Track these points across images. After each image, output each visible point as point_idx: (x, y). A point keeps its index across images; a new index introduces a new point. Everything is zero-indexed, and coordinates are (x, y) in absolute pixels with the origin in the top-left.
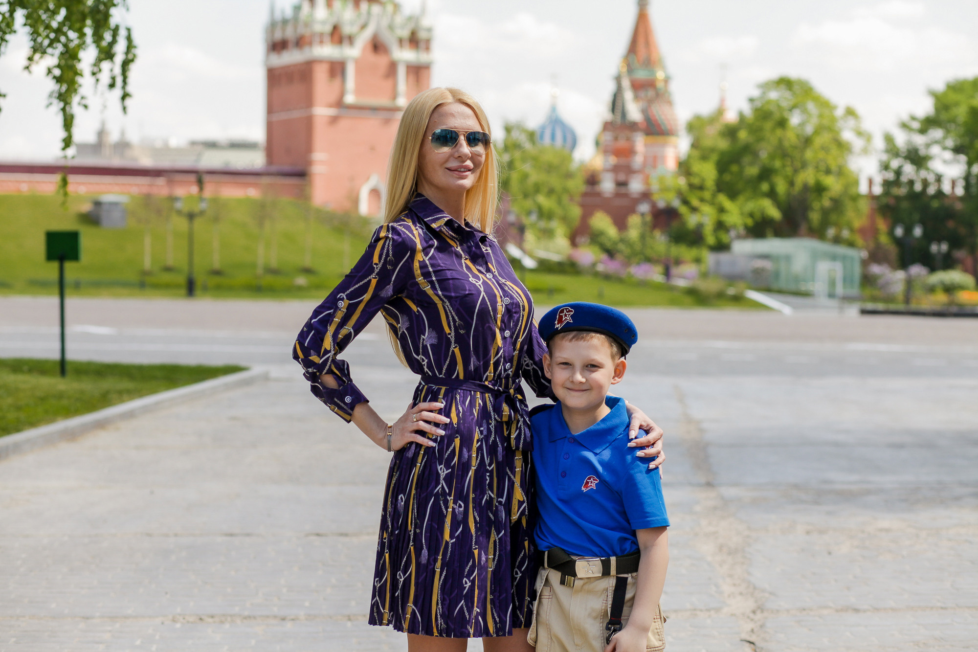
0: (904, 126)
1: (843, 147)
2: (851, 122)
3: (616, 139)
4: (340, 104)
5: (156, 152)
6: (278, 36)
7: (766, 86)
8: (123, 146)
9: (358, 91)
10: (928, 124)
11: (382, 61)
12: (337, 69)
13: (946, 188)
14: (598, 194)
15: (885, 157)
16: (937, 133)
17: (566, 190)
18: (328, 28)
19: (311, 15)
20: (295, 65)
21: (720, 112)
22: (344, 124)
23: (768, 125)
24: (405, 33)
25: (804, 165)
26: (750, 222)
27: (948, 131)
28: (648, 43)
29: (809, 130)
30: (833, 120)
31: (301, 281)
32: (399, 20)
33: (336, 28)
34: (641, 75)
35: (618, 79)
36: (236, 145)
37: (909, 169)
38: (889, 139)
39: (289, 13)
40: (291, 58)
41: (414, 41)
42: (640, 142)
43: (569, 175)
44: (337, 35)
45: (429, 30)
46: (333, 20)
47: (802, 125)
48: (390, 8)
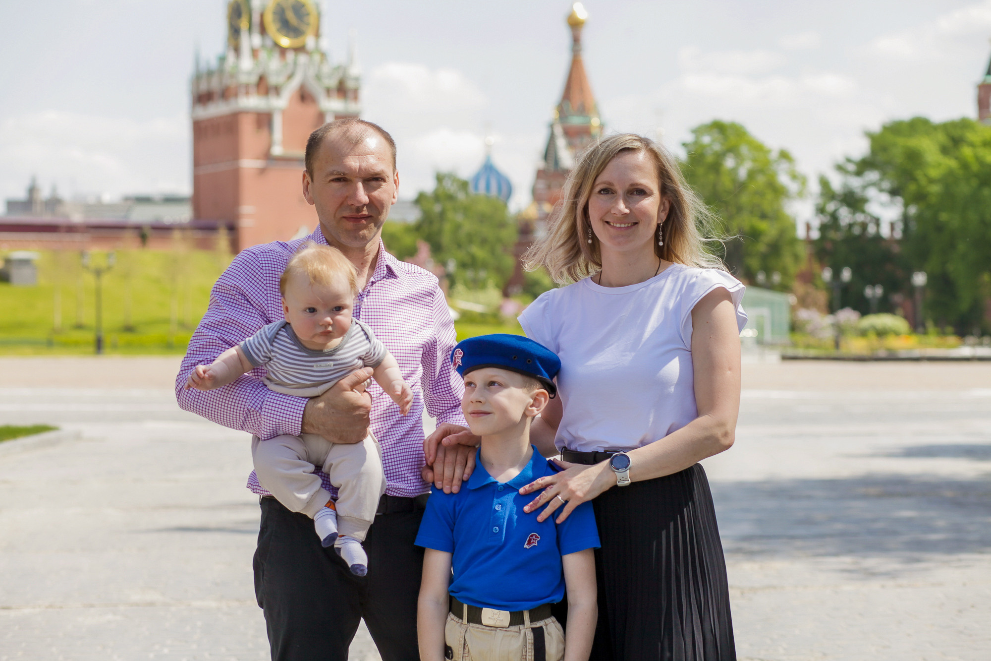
0: (840, 168)
1: (778, 191)
2: (786, 165)
3: (549, 187)
4: (268, 156)
5: (88, 208)
6: (204, 87)
7: (698, 131)
8: (54, 202)
9: (285, 143)
10: (864, 166)
11: (309, 112)
12: (264, 120)
13: (885, 231)
15: (820, 201)
16: (873, 176)
17: (499, 240)
18: (254, 79)
19: (236, 66)
20: (221, 117)
22: (273, 176)
24: (333, 83)
25: (739, 209)
27: (884, 175)
28: (582, 90)
29: (742, 174)
30: (768, 163)
32: (326, 69)
33: (262, 79)
34: (576, 121)
35: (552, 126)
36: (171, 200)
37: (845, 216)
38: (824, 183)
39: (214, 64)
40: (216, 110)
41: (342, 90)
43: (502, 225)
44: (263, 86)
45: (357, 79)
46: (259, 71)
47: (736, 170)
48: (317, 58)
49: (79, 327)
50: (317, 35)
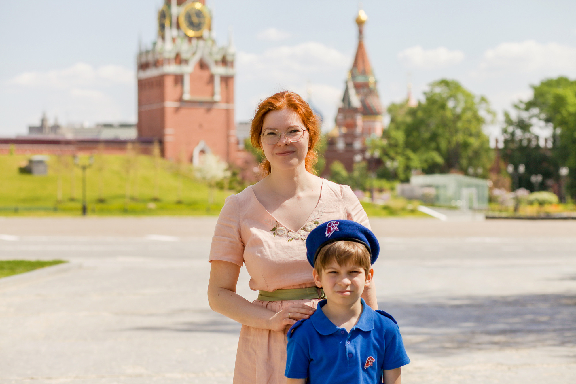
0: (516, 107)
1: (480, 121)
2: (484, 105)
3: (345, 118)
4: (180, 100)
5: (76, 131)
6: (144, 60)
7: (433, 85)
8: (56, 128)
9: (192, 92)
10: (530, 105)
11: (205, 74)
12: (179, 79)
13: (542, 143)
14: (335, 151)
15: (505, 126)
16: (535, 111)
18: (172, 55)
19: (163, 48)
20: (154, 77)
21: (407, 101)
22: (184, 112)
23: (435, 108)
24: (219, 57)
25: (457, 131)
26: (425, 166)
27: (542, 110)
28: (364, 61)
29: (459, 110)
30: (473, 104)
31: (152, 205)
32: (215, 49)
33: (178, 55)
34: (360, 79)
35: (347, 82)
36: (124, 126)
37: (519, 133)
38: (507, 115)
39: (150, 47)
40: (151, 73)
41: (224, 62)
42: (359, 120)
44: (179, 59)
45: (233, 55)
46: (176, 51)
47: (455, 108)
48: (209, 43)
49: (72, 200)
50: (210, 29)
